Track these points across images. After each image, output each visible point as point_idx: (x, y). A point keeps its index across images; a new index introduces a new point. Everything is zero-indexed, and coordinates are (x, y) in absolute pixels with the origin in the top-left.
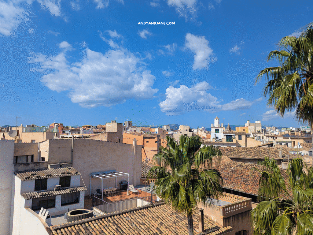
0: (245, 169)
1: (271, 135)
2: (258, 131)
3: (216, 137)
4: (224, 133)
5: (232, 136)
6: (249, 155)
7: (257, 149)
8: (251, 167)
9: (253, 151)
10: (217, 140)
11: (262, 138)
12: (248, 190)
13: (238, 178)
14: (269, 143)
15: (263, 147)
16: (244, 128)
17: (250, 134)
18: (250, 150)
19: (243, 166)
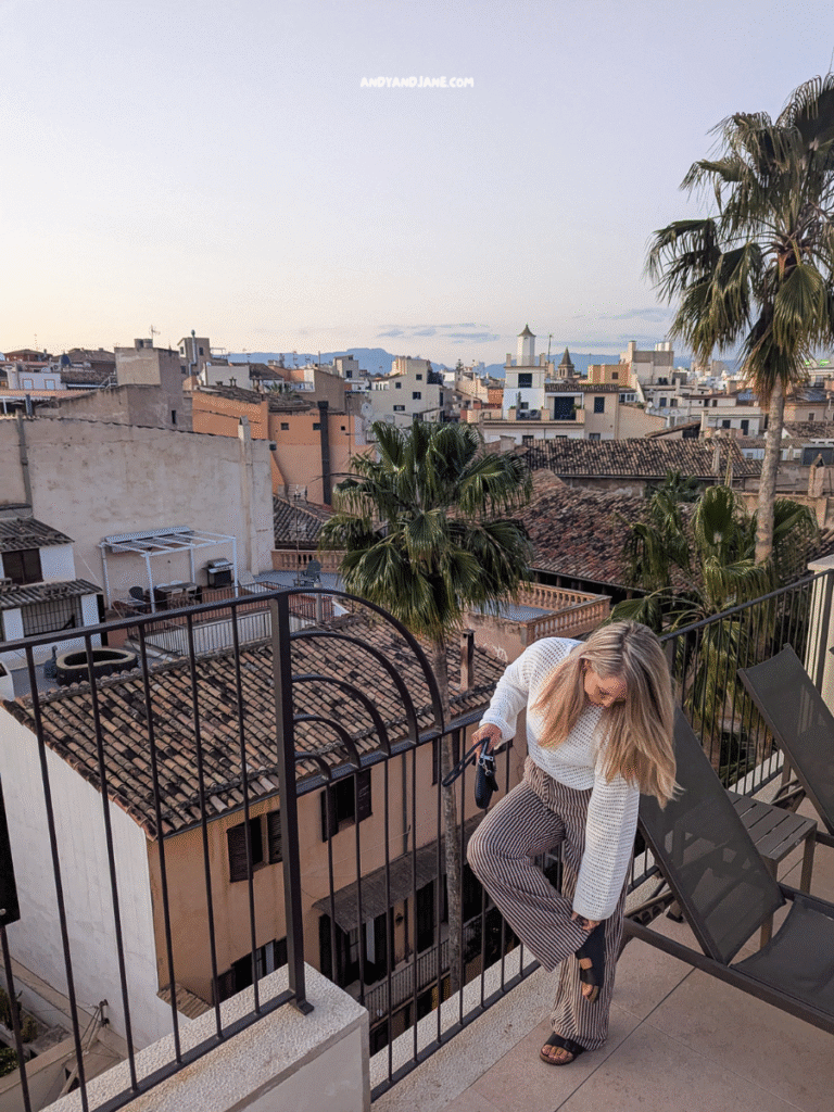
0: (603, 511)
1: (700, 393)
2: (660, 379)
3: (522, 404)
4: (548, 388)
5: (572, 399)
6: (622, 466)
7: (647, 443)
8: (620, 505)
9: (636, 450)
10: (523, 415)
11: (672, 405)
12: (606, 574)
13: (578, 541)
14: (686, 423)
15: (667, 437)
16: (616, 371)
17: (634, 391)
18: (624, 450)
19: (596, 503)
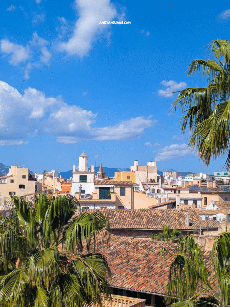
0: (133, 249)
1: (171, 187)
2: (151, 179)
3: (82, 191)
4: (95, 183)
5: (108, 188)
6: (139, 223)
7: (151, 211)
8: (142, 245)
9: (145, 215)
10: (82, 197)
11: (158, 192)
12: (139, 285)
13: (121, 266)
14: (168, 201)
15: (160, 208)
16: (128, 175)
17: (138, 185)
18: (139, 215)
19: (129, 244)
